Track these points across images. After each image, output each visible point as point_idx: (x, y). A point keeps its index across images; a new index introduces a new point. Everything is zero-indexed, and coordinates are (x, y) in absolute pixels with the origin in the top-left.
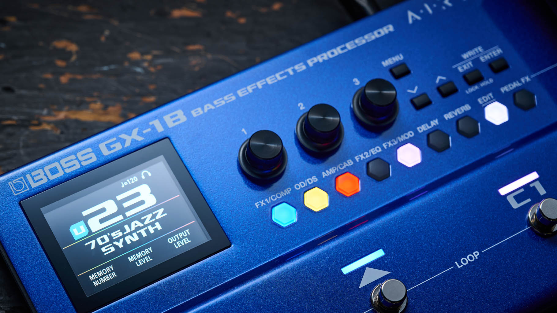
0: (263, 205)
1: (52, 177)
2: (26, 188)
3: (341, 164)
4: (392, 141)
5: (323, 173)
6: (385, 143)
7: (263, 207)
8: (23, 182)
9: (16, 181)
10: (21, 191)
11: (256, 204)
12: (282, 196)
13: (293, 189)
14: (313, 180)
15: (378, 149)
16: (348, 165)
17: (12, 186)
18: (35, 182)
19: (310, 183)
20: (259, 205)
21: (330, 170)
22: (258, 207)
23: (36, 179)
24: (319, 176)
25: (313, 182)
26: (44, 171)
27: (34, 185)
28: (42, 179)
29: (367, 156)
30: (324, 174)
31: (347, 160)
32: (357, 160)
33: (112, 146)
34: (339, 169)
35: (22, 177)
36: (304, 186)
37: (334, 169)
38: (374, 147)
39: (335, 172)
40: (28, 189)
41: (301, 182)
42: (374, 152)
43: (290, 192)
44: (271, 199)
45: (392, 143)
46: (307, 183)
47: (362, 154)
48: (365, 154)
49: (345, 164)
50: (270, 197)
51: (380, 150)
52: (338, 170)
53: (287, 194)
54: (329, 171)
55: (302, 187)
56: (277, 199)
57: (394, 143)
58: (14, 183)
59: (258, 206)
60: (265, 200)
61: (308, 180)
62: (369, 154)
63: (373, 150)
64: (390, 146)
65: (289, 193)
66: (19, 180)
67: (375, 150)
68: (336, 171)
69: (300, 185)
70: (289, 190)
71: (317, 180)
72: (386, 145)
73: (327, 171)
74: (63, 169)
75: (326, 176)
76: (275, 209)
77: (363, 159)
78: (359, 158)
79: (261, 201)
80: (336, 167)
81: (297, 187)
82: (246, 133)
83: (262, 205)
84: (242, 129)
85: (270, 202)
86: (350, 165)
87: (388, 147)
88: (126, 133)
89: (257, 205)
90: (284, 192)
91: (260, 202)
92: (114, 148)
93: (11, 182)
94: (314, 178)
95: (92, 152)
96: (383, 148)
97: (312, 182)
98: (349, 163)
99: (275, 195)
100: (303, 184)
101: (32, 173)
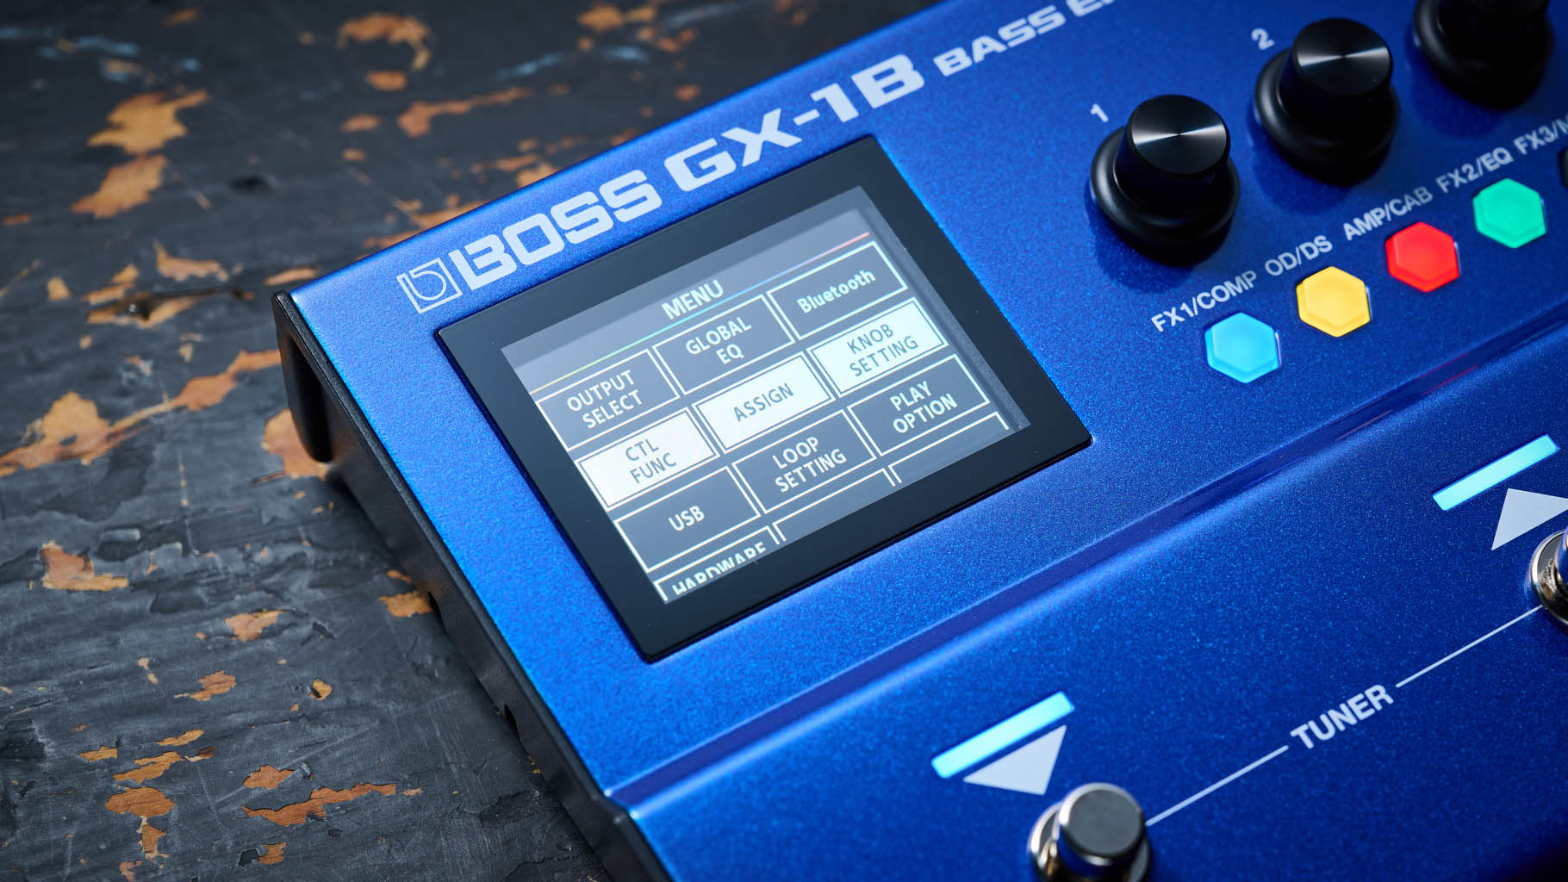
0: (1177, 321)
1: (529, 258)
2: (451, 291)
3: (1398, 201)
4: (1541, 130)
5: (1347, 226)
6: (1521, 139)
7: (1176, 328)
8: (441, 272)
9: (419, 272)
10: (439, 301)
11: (1154, 319)
12: (1231, 295)
13: (1262, 274)
14: (1318, 247)
15: (1501, 156)
16: (1418, 204)
17: (407, 285)
18: (478, 272)
19: (1310, 257)
20: (1163, 322)
21: (1367, 216)
22: (1161, 329)
23: (480, 262)
24: (1336, 235)
25: (1320, 253)
26: (503, 240)
27: (475, 282)
28: (498, 264)
29: (1472, 177)
30: (1350, 231)
31: (1415, 188)
32: (1444, 187)
33: (704, 164)
34: (1393, 215)
35: (438, 260)
36: (1294, 265)
37: (1378, 214)
38: (1491, 151)
39: (1380, 223)
40: (460, 293)
41: (1282, 253)
42: (1492, 164)
43: (1253, 282)
44: (1198, 306)
45: (1541, 137)
46: (1302, 255)
47: (1457, 172)
48: (1464, 169)
49: (1410, 201)
50: (1194, 299)
51: (1508, 159)
52: (1389, 218)
53: (1246, 288)
54: (1363, 219)
55: (1288, 267)
56: (1217, 303)
57: (1549, 136)
58: (414, 277)
59: (1162, 326)
60: (1182, 309)
61: (1303, 247)
62: (1476, 171)
63: (1488, 159)
64: (1535, 146)
65: (1251, 286)
66: (429, 269)
67: (1492, 157)
68: (1384, 220)
69: (1283, 263)
70: (1249, 276)
71: (1330, 246)
72: (1526, 145)
73: (1357, 221)
74: (562, 233)
75: (1355, 236)
76: (1216, 333)
77: (1461, 184)
78: (1447, 183)
79: (1170, 312)
80: (1383, 208)
81: (1274, 267)
82: (1104, 118)
83: (1173, 323)
84: (1091, 108)
85: (1196, 313)
86: (1424, 201)
87: (1529, 148)
88: (743, 126)
89: (1158, 324)
90: (1234, 283)
91: (1166, 313)
92: (713, 168)
93: (404, 275)
94: (1321, 241)
95: (647, 182)
96: (1514, 151)
97: (1316, 254)
98: (1420, 197)
99: (1210, 292)
100: (1289, 261)
101: (466, 247)
